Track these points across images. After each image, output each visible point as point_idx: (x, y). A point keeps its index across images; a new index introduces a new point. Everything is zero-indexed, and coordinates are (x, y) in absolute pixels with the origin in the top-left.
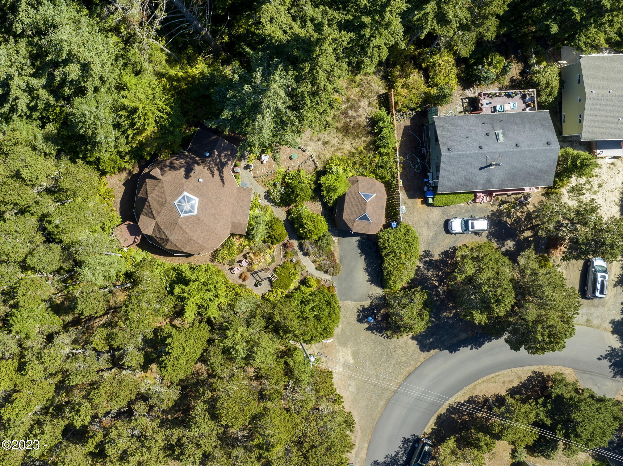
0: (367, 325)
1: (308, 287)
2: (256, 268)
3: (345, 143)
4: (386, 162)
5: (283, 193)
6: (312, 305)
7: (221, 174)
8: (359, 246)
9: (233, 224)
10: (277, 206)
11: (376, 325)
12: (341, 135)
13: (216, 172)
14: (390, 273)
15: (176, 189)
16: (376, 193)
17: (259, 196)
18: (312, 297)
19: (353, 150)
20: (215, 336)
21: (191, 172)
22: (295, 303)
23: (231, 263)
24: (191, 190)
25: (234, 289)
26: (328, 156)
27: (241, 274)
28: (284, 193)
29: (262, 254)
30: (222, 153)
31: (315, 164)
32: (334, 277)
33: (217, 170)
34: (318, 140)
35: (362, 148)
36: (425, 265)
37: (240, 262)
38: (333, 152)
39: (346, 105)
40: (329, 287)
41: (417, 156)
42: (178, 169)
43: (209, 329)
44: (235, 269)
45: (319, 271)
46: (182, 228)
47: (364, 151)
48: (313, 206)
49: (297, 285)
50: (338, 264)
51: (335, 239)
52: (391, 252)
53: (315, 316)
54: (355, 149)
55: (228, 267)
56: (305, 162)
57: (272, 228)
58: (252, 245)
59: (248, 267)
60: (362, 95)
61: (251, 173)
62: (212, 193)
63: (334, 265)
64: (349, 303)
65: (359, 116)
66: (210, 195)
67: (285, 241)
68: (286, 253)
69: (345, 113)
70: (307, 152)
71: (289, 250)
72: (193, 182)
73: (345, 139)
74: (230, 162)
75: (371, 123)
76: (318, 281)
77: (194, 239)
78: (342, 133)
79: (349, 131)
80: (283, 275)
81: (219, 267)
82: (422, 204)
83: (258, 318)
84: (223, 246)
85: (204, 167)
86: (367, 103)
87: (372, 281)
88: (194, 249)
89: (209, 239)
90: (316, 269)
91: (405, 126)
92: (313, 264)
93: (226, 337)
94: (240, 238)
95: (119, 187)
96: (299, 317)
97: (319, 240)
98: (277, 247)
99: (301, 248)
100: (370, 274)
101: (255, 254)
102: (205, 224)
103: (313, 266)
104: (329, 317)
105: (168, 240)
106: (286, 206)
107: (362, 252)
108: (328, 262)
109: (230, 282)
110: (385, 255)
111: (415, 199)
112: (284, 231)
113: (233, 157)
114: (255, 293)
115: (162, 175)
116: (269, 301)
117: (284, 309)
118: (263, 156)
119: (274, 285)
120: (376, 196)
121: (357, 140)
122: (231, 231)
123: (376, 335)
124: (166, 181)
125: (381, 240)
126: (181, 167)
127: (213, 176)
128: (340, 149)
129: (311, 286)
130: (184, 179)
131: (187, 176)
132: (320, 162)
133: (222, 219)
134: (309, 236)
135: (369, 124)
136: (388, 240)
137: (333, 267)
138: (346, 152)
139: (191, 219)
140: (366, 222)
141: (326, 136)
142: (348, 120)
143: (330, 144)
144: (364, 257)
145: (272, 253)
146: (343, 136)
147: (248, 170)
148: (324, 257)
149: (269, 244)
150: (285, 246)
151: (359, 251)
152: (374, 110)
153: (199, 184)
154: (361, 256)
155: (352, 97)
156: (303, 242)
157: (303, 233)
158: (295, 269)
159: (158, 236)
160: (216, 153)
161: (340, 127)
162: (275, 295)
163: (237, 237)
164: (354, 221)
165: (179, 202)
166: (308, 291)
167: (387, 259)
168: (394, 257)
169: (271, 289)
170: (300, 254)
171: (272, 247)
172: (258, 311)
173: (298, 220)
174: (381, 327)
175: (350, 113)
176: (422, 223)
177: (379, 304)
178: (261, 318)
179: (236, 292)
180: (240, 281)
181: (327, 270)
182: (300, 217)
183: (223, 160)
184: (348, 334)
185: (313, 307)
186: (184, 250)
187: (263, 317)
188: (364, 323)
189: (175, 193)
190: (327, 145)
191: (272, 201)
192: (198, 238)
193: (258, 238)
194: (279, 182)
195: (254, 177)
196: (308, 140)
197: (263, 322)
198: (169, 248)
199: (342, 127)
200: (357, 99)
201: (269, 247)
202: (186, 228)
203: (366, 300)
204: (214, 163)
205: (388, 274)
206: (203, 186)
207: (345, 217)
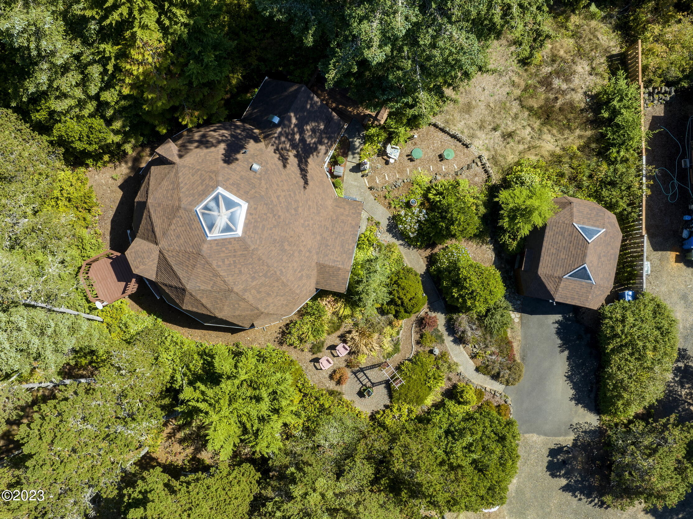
0: (564, 482)
1: (459, 403)
2: (363, 360)
3: (544, 137)
4: (622, 175)
5: (423, 219)
6: (469, 439)
7: (303, 166)
8: (559, 333)
9: (322, 269)
10: (409, 245)
11: (581, 482)
12: (538, 122)
13: (293, 160)
14: (620, 386)
15: (203, 181)
16: (607, 228)
17: (377, 224)
18: (469, 424)
19: (558, 151)
20: (269, 493)
21: (238, 152)
22: (434, 433)
23: (316, 349)
24: (233, 184)
25: (317, 399)
26: (511, 158)
27: (334, 371)
28: (425, 220)
29: (376, 336)
30: (307, 123)
31: (486, 171)
32: (510, 387)
33: (296, 156)
34: (495, 129)
35: (575, 148)
36: (676, 376)
37: (333, 348)
38: (520, 153)
39: (549, 69)
40: (498, 406)
41: (673, 173)
42: (213, 145)
43: (256, 478)
44: (323, 361)
45: (481, 375)
46: (210, 265)
47: (579, 153)
48: (479, 251)
49: (439, 398)
50: (519, 364)
51: (515, 316)
52: (626, 345)
53: (474, 462)
54: (563, 149)
55: (310, 356)
56: (469, 167)
57: (399, 286)
58: (358, 316)
59: (347, 357)
60: (580, 53)
61: (365, 180)
62: (278, 197)
63: (512, 366)
64: (534, 438)
65: (573, 90)
66: (275, 200)
67: (422, 313)
68: (422, 337)
69: (546, 82)
70: (472, 148)
71: (427, 331)
72: (239, 169)
73: (545, 129)
74: (322, 148)
75: (593, 104)
76: (480, 393)
77: (235, 289)
78: (539, 118)
79: (554, 116)
80: (414, 377)
81: (293, 354)
82: (676, 261)
83: (358, 461)
84: (302, 313)
85: (267, 146)
86: (588, 68)
87: (578, 399)
88: (237, 313)
89: (269, 294)
90: (477, 370)
91: (654, 117)
92: (471, 361)
93: (290, 497)
94: (336, 301)
95: (112, 191)
96: (442, 464)
97: (486, 316)
98: (406, 324)
99: (451, 328)
100: (575, 386)
101: (362, 334)
102: (259, 259)
103: (471, 365)
104: (501, 464)
105: (184, 290)
106: (426, 248)
107: (564, 344)
108: (500, 359)
109: (311, 383)
110: (613, 350)
111: (664, 252)
112: (421, 294)
113: (329, 138)
114: (359, 408)
115: (180, 156)
116: (383, 425)
117: (414, 447)
118: (389, 149)
119: (396, 395)
120: (606, 233)
121: (567, 132)
122: (317, 283)
123: (580, 499)
124: (184, 167)
125: (607, 321)
126: (219, 142)
127: (285, 166)
128: (534, 147)
129: (466, 403)
130: (221, 163)
131: (228, 159)
132: (495, 169)
133: (296, 254)
134: (469, 303)
135: (590, 107)
136: (623, 321)
137: (510, 369)
138: (546, 154)
139: (230, 247)
140: (584, 282)
141: (509, 123)
142: (552, 96)
143: (517, 138)
144: (566, 353)
145: (394, 334)
146: (542, 124)
147: (360, 174)
148: (493, 349)
149: (391, 316)
150: (421, 323)
151: (559, 342)
152: (599, 81)
153: (252, 174)
154: (562, 351)
155: (562, 53)
156: (455, 316)
157: (457, 299)
158: (438, 368)
159: (167, 282)
160: (294, 121)
161: (536, 106)
162: (397, 415)
163: (331, 298)
164: (560, 278)
165: (206, 208)
166: (459, 411)
167: (616, 359)
168: (632, 354)
169: (388, 403)
170: (448, 340)
171: (395, 323)
172: (361, 447)
173: (450, 273)
174: (590, 485)
175: (557, 83)
176: (675, 298)
177: (589, 444)
178: (365, 462)
179: (322, 405)
180: (332, 385)
181: (498, 374)
182: (454, 268)
183: (308, 140)
184: (528, 495)
185: (471, 445)
186: (220, 315)
187: (369, 458)
188: (560, 476)
189: (200, 188)
190: (509, 140)
191: (401, 236)
192: (245, 290)
193: (369, 303)
194: (416, 200)
195: (371, 188)
196: (475, 127)
197: (369, 470)
198: (190, 308)
199: (541, 108)
200: (568, 57)
201: (390, 324)
202: (219, 266)
203: (566, 434)
204: (289, 140)
205: (615, 387)
206: (260, 179)
207: (543, 270)
